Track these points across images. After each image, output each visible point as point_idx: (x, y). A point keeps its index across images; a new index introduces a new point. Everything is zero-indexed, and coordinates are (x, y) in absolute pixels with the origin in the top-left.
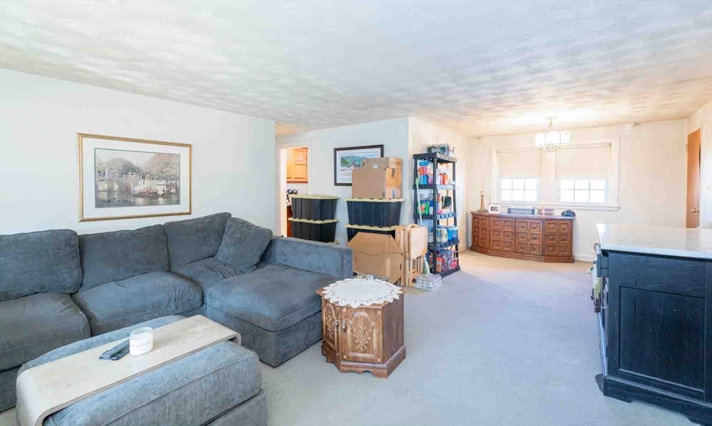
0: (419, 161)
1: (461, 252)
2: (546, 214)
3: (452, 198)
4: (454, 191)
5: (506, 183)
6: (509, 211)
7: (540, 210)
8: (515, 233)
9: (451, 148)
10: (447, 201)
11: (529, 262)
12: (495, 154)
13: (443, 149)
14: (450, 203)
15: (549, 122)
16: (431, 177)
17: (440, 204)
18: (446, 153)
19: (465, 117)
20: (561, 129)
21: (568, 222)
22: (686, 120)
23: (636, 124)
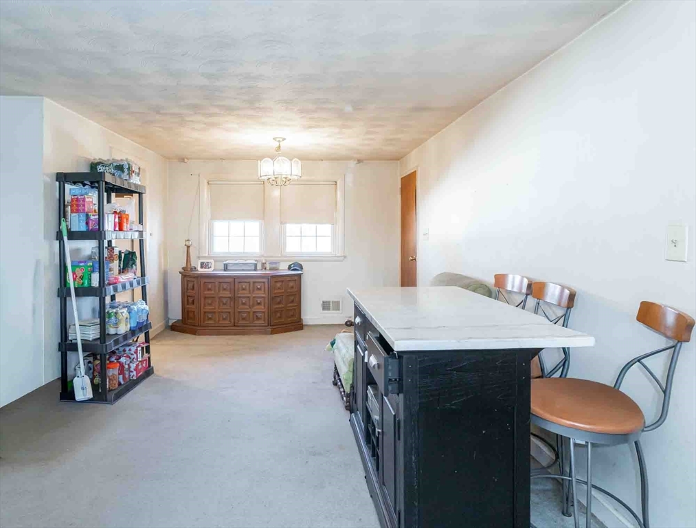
0: (68, 187)
1: (153, 339)
2: (270, 269)
3: (138, 255)
4: (141, 242)
5: (220, 227)
6: (226, 268)
7: (263, 264)
8: (234, 299)
9: (135, 168)
10: (128, 260)
11: (252, 336)
12: (206, 183)
13: (120, 168)
14: (134, 263)
15: (277, 144)
16: (94, 217)
17: (115, 265)
18: (125, 176)
19: (158, 117)
20: (291, 156)
21: (296, 278)
22: (399, 162)
23: (359, 161)
